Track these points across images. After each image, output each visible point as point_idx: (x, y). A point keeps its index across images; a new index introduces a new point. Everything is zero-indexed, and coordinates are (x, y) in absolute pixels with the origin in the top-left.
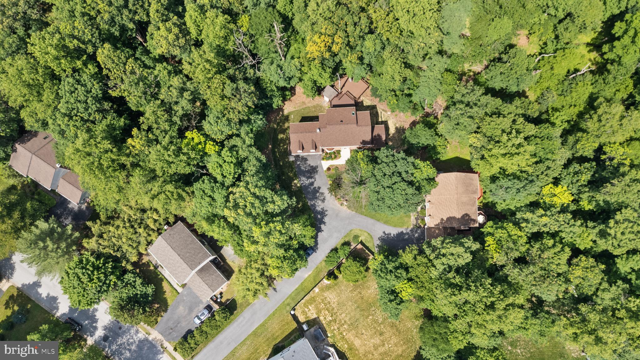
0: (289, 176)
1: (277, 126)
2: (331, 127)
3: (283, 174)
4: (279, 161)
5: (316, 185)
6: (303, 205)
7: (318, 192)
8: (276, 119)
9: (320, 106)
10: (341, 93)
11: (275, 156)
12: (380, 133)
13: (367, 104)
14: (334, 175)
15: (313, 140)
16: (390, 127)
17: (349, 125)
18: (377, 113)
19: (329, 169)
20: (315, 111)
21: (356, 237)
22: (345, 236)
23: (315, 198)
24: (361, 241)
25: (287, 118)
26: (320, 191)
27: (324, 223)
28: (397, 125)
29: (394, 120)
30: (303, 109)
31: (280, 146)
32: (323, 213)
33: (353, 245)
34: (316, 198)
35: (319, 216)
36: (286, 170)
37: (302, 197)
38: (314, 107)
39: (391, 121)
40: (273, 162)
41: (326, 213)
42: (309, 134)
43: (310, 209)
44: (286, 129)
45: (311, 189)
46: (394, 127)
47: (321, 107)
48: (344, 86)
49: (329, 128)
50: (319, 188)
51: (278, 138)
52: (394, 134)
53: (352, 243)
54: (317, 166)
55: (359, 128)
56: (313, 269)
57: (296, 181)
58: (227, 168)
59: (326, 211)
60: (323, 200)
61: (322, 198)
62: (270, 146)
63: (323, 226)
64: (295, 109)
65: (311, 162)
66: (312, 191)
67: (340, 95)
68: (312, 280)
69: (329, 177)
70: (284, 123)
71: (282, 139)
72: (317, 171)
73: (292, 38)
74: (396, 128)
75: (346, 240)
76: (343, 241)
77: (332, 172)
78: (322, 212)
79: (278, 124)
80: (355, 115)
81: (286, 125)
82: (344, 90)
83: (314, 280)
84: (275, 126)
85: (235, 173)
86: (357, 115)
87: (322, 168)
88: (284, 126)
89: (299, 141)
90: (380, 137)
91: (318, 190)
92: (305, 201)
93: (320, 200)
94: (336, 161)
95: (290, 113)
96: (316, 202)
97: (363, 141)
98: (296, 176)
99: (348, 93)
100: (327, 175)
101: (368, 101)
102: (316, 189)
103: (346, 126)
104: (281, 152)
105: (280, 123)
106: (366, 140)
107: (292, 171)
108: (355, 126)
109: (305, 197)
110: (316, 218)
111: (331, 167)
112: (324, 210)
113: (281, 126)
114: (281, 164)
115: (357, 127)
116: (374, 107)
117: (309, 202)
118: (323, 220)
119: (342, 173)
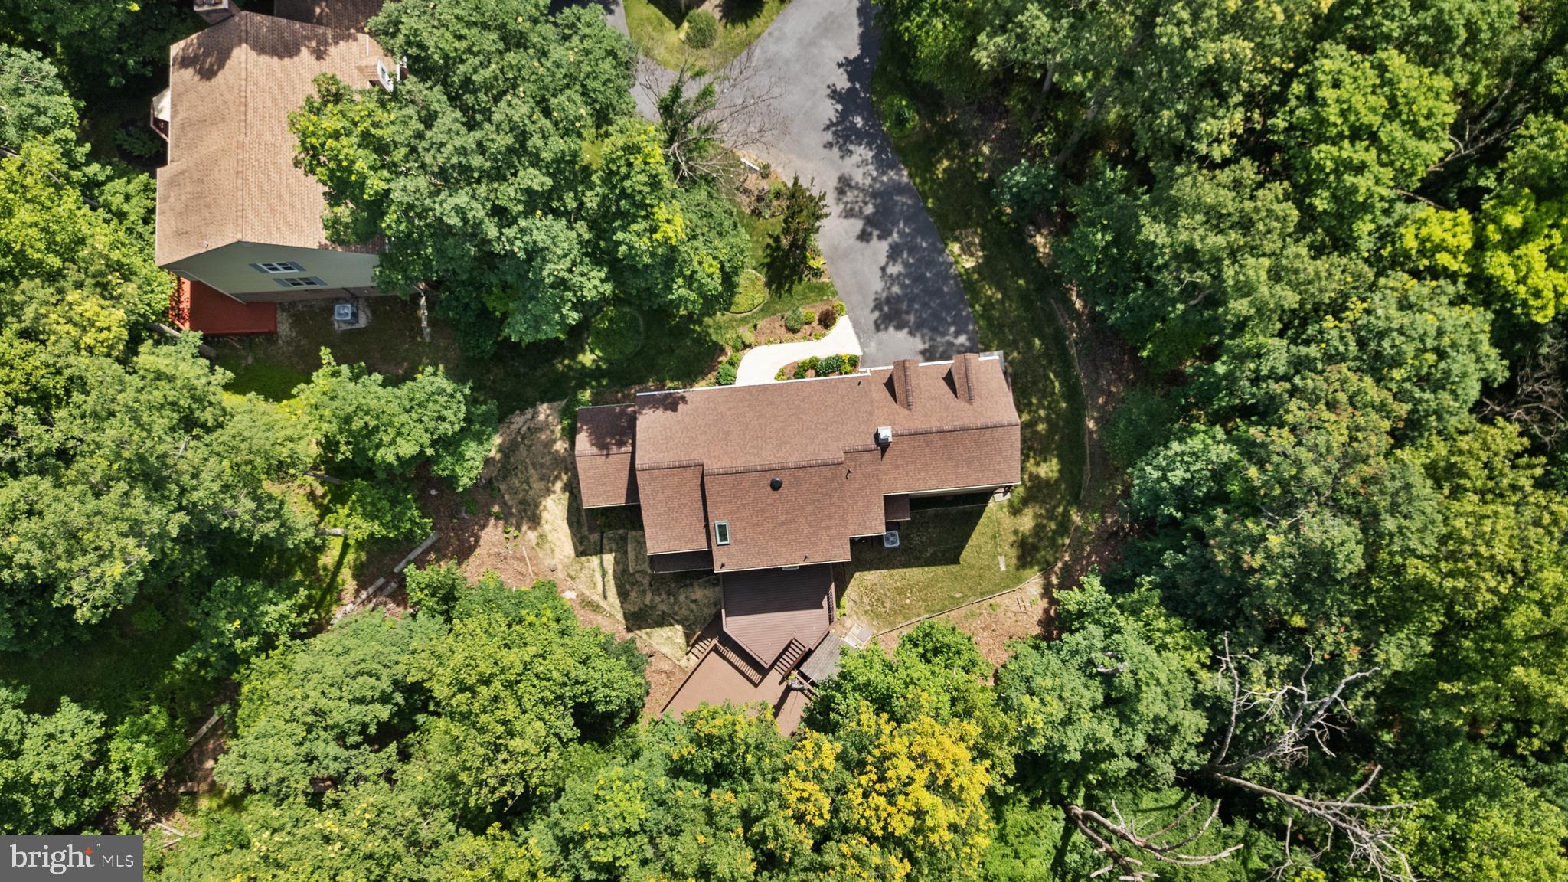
0: (999, 287)
1: (1066, 514)
2: (824, 456)
3: (1024, 298)
4: (1046, 354)
5: (880, 248)
6: (930, 166)
7: (869, 221)
8: (1076, 548)
9: (878, 616)
10: (787, 676)
11: (1065, 376)
12: (601, 460)
13: (666, 632)
14: (805, 298)
15: (908, 406)
16: (566, 527)
17: (739, 464)
18: (623, 595)
19: (827, 321)
20: (900, 591)
21: (700, 40)
22: (745, 43)
23: (883, 197)
24: (678, 25)
25: (1027, 552)
26: (857, 225)
27: (835, 95)
28: (532, 536)
29: (549, 562)
30: (956, 604)
31: (1047, 419)
32: (843, 135)
33: (711, 7)
34: (875, 195)
35: (859, 121)
36: (1014, 309)
37: (937, 198)
38: (904, 612)
39: (558, 555)
40: (1073, 351)
41: (829, 136)
42: (925, 427)
43: (898, 151)
44: (1025, 502)
45: (901, 233)
46: (546, 527)
47: (874, 614)
49: (835, 452)
50: (864, 237)
51: (1059, 456)
52: (549, 492)
53: (717, 15)
54: (878, 328)
55: (695, 457)
57: (969, 263)
58: (1358, 101)
59: (829, 145)
60: (844, 184)
61: (850, 196)
62: (1091, 424)
63: (843, 83)
64: (996, 599)
65: (903, 343)
66: (895, 223)
67: (789, 660)
69: (821, 290)
70: (1039, 529)
71: (1043, 456)
72: (878, 307)
74: (535, 521)
75: (740, 28)
76: (757, 23)
77: (812, 311)
78: (847, 138)
79: (1064, 526)
80: (716, 522)
81: (1026, 522)
82: (772, 687)
84: (1076, 517)
85: (1310, 98)
86: (707, 526)
87: (856, 324)
88: (1036, 516)
89: (970, 399)
90: (602, 445)
91: (869, 230)
92: (924, 181)
93: (857, 187)
94: (795, 359)
95: (1013, 581)
96: (874, 179)
97: (674, 409)
98: (968, 285)
99: (755, 676)
100: (834, 293)
101: (665, 650)
102: (876, 233)
103: (755, 462)
104: (1044, 394)
105: (1054, 532)
106: (660, 412)
107: (989, 306)
108: (711, 465)
109: (925, 199)
110: (872, 113)
111: (819, 329)
112: (840, 148)
113: (1051, 516)
114: (1037, 341)
115: (705, 461)
116: (637, 619)
117: (905, 180)
118: (839, 107)
119: (766, 310)
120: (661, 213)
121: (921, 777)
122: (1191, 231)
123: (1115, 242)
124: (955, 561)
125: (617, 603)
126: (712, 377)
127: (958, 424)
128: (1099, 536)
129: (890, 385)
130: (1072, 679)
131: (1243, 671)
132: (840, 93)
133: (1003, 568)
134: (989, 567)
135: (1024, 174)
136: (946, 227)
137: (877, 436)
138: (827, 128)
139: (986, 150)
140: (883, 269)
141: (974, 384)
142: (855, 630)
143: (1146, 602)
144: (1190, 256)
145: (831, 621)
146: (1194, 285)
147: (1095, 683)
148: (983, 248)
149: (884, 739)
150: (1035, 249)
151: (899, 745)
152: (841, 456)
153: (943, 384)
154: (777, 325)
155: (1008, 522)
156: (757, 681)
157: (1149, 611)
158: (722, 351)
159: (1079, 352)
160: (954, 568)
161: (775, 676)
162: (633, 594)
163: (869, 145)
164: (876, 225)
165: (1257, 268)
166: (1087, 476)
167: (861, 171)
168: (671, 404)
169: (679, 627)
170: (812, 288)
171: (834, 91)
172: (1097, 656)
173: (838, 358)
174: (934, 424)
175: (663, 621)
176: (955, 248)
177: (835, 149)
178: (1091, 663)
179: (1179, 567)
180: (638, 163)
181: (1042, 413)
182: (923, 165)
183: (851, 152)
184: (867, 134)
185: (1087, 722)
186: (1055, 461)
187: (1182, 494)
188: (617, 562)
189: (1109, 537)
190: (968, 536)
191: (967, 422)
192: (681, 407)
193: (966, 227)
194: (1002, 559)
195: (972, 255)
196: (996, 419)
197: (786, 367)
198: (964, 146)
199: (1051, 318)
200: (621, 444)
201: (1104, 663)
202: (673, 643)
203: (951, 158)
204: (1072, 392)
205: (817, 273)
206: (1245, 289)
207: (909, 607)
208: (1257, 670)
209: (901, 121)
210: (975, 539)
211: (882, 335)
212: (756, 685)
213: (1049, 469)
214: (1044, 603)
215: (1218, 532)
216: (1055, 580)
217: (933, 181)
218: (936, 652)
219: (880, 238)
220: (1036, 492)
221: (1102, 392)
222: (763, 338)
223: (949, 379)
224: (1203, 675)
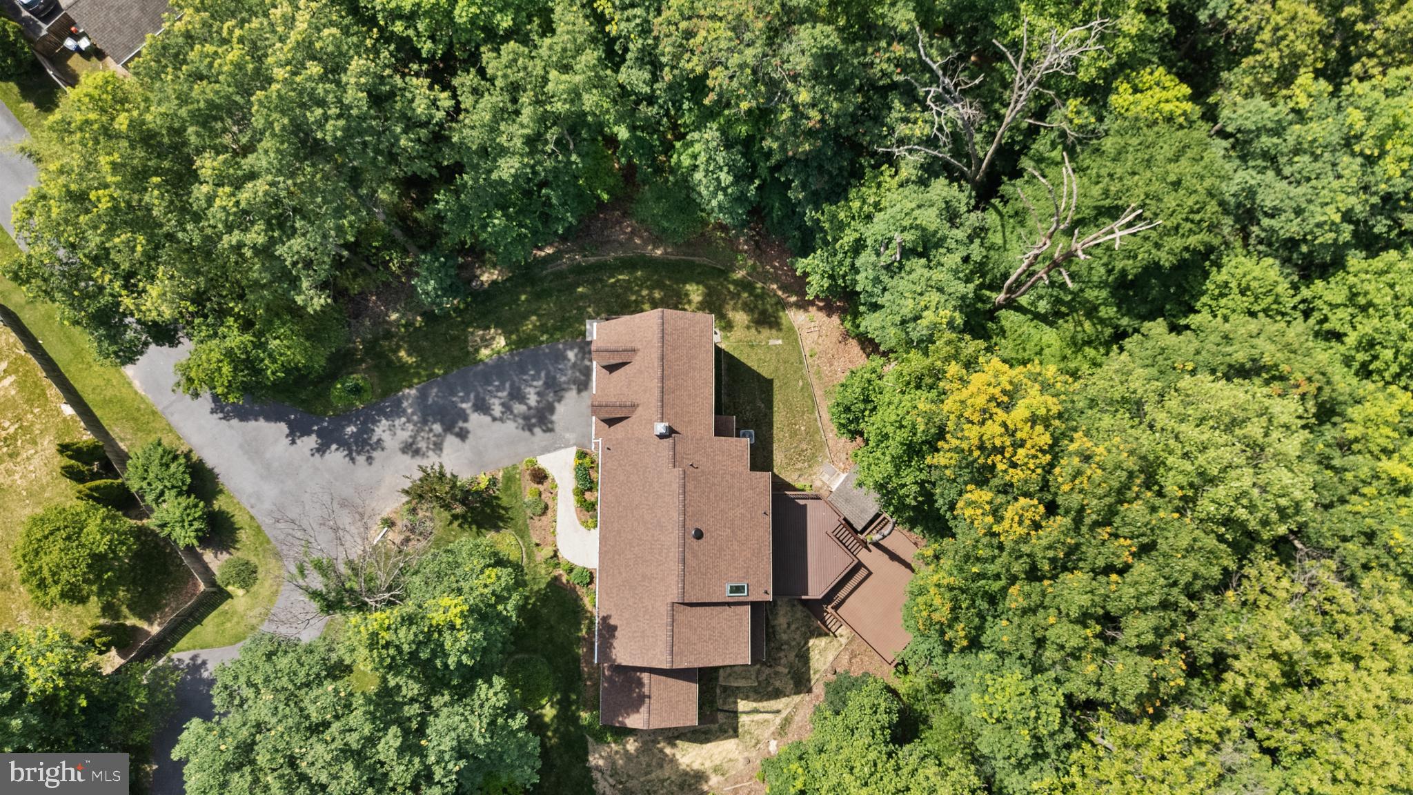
0: (525, 317)
1: (736, 283)
2: (676, 487)
3: (539, 296)
4: (592, 283)
5: (476, 421)
6: (404, 368)
7: (448, 428)
8: (765, 277)
9: (814, 456)
10: (864, 544)
11: (614, 269)
12: (654, 703)
13: (814, 656)
14: (515, 496)
15: (634, 406)
16: (709, 745)
17: (676, 567)
18: (777, 694)
19: (540, 476)
20: (794, 434)
21: (247, 575)
22: (258, 530)
23: (428, 413)
24: (229, 596)
25: (766, 319)
26: (451, 441)
27: (322, 449)
28: (714, 780)
29: (740, 765)
30: (807, 386)
31: (651, 288)
32: (362, 446)
33: (215, 561)
34: (425, 421)
35: (351, 429)
36: (549, 306)
37: (435, 365)
38: (812, 433)
39: (735, 755)
40: (592, 259)
41: (361, 459)
42: (656, 393)
43: (385, 394)
44: (721, 316)
45: (463, 400)
46: (707, 766)
47: (812, 460)
48: (893, 557)
49: (673, 476)
50: (463, 435)
51: (685, 283)
52: (674, 761)
53: (225, 556)
54: (551, 430)
55: (664, 609)
56: (150, 398)
57: (501, 342)
59: (370, 460)
60: (410, 448)
61: (422, 445)
62: (659, 252)
63: (311, 441)
64: (807, 351)
65: (570, 409)
66: (454, 405)
67: (850, 540)
68: (109, 393)
69: (510, 479)
70: (747, 308)
71: (683, 295)
72: (530, 428)
73: (1087, 325)
74: (701, 776)
75: (242, 535)
76: (239, 519)
77: (529, 490)
78: (366, 442)
79: (745, 285)
80: (727, 595)
81: (740, 318)
82: (873, 559)
83: (107, 402)
84: (740, 274)
85: (409, 17)
86: (729, 604)
87: (546, 450)
88: (734, 309)
89: (634, 350)
90: (637, 702)
91: (457, 430)
92: (418, 375)
93: (414, 437)
94: (573, 509)
95: (791, 335)
96: (409, 421)
97: (615, 628)
98: (521, 343)
99: (862, 573)
100: (514, 467)
101: (831, 658)
102: (461, 424)
103: (675, 553)
104: (627, 287)
105: (751, 294)
106: (616, 643)
107: (543, 329)
108: (674, 595)
109: (433, 375)
110: (346, 416)
111: (547, 484)
112: (374, 449)
113: (737, 296)
114: (580, 290)
115: (669, 600)
116: (801, 683)
117: (413, 392)
118: (334, 447)
119: (522, 533)
120: (438, 618)
121: (1001, 415)
122: (514, 134)
123: (504, 208)
124: (770, 382)
125: (784, 700)
126: (581, 591)
127: (656, 363)
128: (758, 258)
129: (611, 422)
130: (901, 283)
131: (901, 142)
132: (321, 445)
133: (780, 342)
134: (778, 354)
135: (427, 282)
136: (463, 357)
137: (661, 436)
138: (353, 459)
139: (394, 316)
140: (494, 419)
141: (621, 346)
142: (826, 478)
143: (834, 216)
144: (533, 142)
145: (817, 498)
146: (558, 143)
147: (908, 265)
148: (488, 328)
149: (965, 446)
150: (494, 283)
151: (972, 432)
152: (678, 471)
153: (616, 374)
154: (538, 524)
155: (738, 333)
156: (866, 572)
157: (842, 215)
158: (557, 579)
159: (593, 255)
160: (776, 384)
161: (863, 555)
162: (778, 684)
163: (375, 422)
164: (453, 423)
165: (558, 82)
166: (705, 261)
167: (399, 432)
168: (609, 630)
169: (811, 642)
170: (507, 488)
171: (318, 450)
172: (885, 259)
173: (578, 468)
174: (655, 384)
175: (804, 657)
176: (484, 353)
177: (375, 454)
178: (888, 267)
179: (804, 186)
180: (387, 636)
181: (645, 292)
182: (404, 374)
183: (379, 440)
184: (364, 423)
185: (939, 275)
186: (688, 287)
187: (741, 177)
188: (747, 698)
189: (759, 249)
190: (749, 370)
191: (655, 355)
192: (612, 622)
193: (466, 341)
194: (772, 342)
195: (493, 338)
196: (656, 329)
197: (580, 519)
198: (388, 335)
199: (560, 275)
200: (640, 684)
201: (891, 255)
202: (825, 649)
203: (399, 348)
204: (629, 265)
205: (493, 482)
206: (575, 95)
207: (808, 428)
208: (902, 130)
209: (357, 390)
210: (752, 363)
211: (557, 427)
212: (870, 573)
213: (695, 293)
214: (813, 310)
215: (783, 148)
216: (793, 299)
217: (418, 366)
218: (867, 400)
219: (466, 420)
220: (713, 304)
221: (630, 239)
222: (550, 539)
223: (611, 368)
224: (904, 173)
